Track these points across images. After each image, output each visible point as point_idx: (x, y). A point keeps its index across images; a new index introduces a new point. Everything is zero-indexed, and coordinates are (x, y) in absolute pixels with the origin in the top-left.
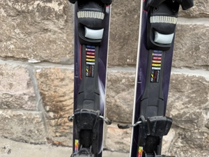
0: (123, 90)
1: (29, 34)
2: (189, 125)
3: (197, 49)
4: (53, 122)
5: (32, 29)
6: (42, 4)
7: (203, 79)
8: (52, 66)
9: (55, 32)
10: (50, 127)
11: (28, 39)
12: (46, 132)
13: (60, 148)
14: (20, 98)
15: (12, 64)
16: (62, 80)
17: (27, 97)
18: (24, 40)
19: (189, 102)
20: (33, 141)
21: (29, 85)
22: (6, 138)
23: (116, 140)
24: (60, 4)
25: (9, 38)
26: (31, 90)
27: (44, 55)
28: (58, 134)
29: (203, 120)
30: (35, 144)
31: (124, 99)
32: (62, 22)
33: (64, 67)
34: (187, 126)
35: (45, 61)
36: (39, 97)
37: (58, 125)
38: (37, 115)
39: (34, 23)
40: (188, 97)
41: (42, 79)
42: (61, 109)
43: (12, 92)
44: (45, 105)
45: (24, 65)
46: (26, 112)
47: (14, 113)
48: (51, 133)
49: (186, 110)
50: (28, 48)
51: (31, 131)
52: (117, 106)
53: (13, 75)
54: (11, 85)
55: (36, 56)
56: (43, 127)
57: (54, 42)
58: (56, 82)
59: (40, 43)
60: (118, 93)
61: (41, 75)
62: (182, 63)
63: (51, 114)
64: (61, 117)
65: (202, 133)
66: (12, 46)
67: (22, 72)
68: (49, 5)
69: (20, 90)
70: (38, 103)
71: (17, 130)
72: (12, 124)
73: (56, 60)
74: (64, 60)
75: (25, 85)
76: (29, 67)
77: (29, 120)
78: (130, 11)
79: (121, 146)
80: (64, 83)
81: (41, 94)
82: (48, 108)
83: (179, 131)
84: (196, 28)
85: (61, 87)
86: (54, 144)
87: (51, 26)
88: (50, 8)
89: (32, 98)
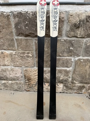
0: (47, 73)
1: (23, 61)
2: (66, 82)
3: (64, 63)
4: (27, 84)
5: (24, 60)
6: (27, 55)
7: (66, 70)
8: (28, 68)
9: (30, 60)
10: (26, 85)
11: (23, 62)
12: (25, 87)
13: (29, 92)
14: (18, 77)
15: (17, 68)
16: (31, 71)
17: (20, 77)
18: (22, 62)
19: (64, 76)
20: (20, 90)
21: (21, 73)
22: (11, 90)
23: (46, 88)
24: (31, 55)
25: (18, 62)
26: (22, 74)
27: (27, 66)
28: (28, 87)
29: (69, 80)
30: (21, 91)
31: (48, 76)
32: (32, 58)
33: (31, 68)
34: (65, 82)
35: (27, 67)
36: (24, 76)
37: (29, 84)
38: (22, 82)
39: (25, 59)
40: (64, 74)
41: (26, 72)
42: (30, 79)
43: (16, 75)
44: (25, 79)
45: (20, 68)
46: (19, 81)
47: (15, 82)
48: (26, 87)
49: (64, 78)
50: (22, 64)
51: (20, 87)
52: (46, 78)
53: (17, 71)
54: (16, 74)
55: (24, 66)
56: (24, 85)
57: (29, 62)
58: (29, 72)
59: (26, 63)
60: (46, 74)
61: (25, 70)
62: (61, 66)
63: (27, 81)
64: (30, 82)
65: (70, 84)
66: (18, 64)
67: (20, 70)
68: (29, 55)
69: (19, 75)
70: (23, 78)
71: (16, 87)
72: (14, 85)
73: (30, 66)
74: (32, 66)
75: (20, 73)
76: (22, 68)
77: (20, 83)
78: (47, 56)
79: (48, 90)
80: (31, 72)
81: (24, 75)
82: (26, 79)
83: (64, 84)
84: (62, 59)
85: (30, 73)
86: (27, 91)
87: (29, 59)
88: (29, 56)
89: (22, 77)
